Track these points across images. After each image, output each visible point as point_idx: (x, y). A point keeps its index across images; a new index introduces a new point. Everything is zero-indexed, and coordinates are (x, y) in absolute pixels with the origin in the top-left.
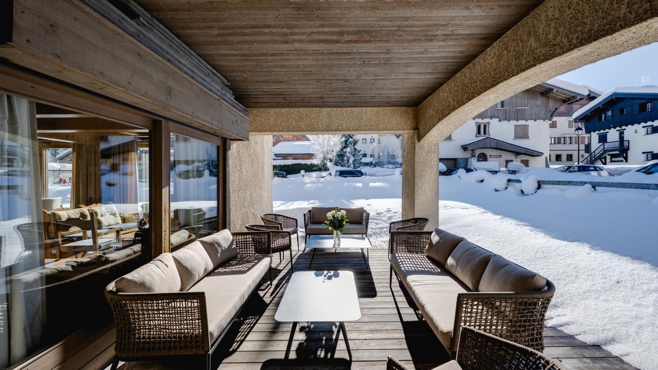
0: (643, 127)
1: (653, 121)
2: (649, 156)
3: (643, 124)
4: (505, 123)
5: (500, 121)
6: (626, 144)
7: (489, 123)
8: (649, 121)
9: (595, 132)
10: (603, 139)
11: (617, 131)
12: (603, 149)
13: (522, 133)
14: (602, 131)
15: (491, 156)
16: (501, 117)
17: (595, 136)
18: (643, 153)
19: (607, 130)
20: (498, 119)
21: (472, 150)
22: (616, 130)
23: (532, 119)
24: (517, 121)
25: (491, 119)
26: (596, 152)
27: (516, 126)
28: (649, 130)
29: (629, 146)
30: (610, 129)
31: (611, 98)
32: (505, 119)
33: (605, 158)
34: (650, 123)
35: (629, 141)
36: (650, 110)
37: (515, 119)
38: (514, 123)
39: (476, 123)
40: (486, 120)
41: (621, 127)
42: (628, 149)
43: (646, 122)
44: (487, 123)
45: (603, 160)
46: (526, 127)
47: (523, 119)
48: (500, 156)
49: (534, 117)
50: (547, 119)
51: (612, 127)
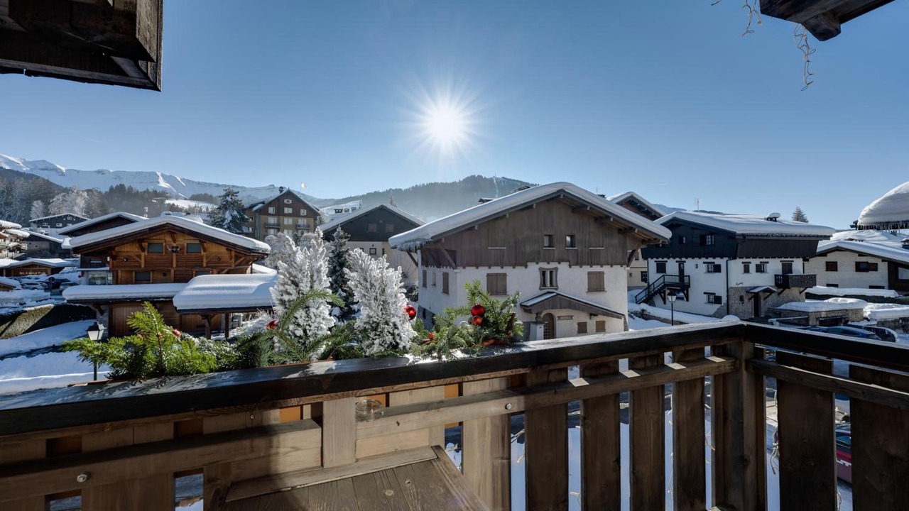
0: (704, 263)
1: (714, 258)
2: (712, 297)
3: (704, 260)
4: (576, 269)
5: (570, 266)
6: (686, 280)
7: (556, 269)
8: (711, 257)
9: (652, 258)
10: (661, 268)
11: (677, 262)
12: (664, 282)
13: (596, 284)
14: (660, 259)
15: (559, 317)
16: (571, 260)
17: (652, 263)
18: (705, 293)
19: (665, 259)
20: (568, 263)
21: (537, 314)
22: (675, 260)
23: (607, 264)
24: (591, 267)
25: (559, 263)
26: (656, 284)
27: (589, 274)
28: (710, 266)
29: (689, 283)
30: (668, 258)
31: (671, 223)
32: (577, 264)
33: (664, 292)
34: (710, 260)
35: (689, 276)
36: (710, 244)
37: (588, 264)
38: (587, 269)
39: (540, 269)
40: (553, 265)
41: (680, 258)
42: (689, 286)
43: (707, 258)
44: (553, 269)
45: (663, 295)
46: (602, 274)
47: (597, 264)
48: (571, 317)
49: (610, 262)
50: (624, 264)
51: (672, 257)
